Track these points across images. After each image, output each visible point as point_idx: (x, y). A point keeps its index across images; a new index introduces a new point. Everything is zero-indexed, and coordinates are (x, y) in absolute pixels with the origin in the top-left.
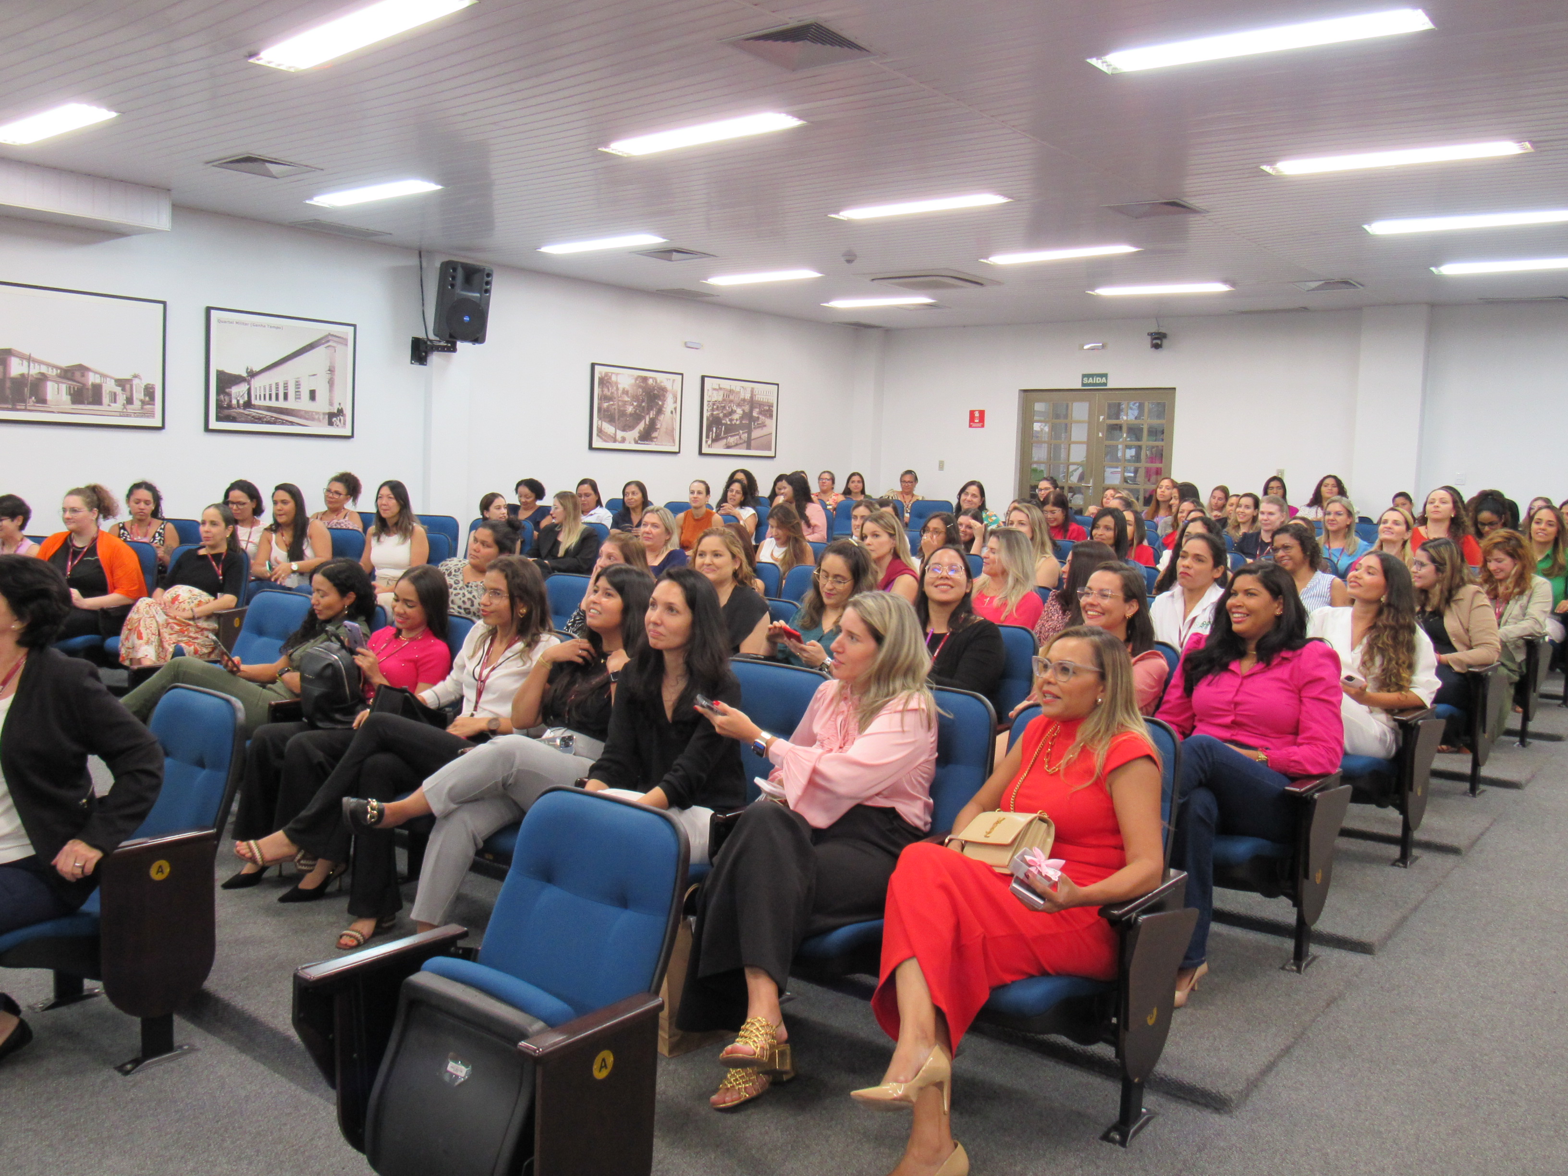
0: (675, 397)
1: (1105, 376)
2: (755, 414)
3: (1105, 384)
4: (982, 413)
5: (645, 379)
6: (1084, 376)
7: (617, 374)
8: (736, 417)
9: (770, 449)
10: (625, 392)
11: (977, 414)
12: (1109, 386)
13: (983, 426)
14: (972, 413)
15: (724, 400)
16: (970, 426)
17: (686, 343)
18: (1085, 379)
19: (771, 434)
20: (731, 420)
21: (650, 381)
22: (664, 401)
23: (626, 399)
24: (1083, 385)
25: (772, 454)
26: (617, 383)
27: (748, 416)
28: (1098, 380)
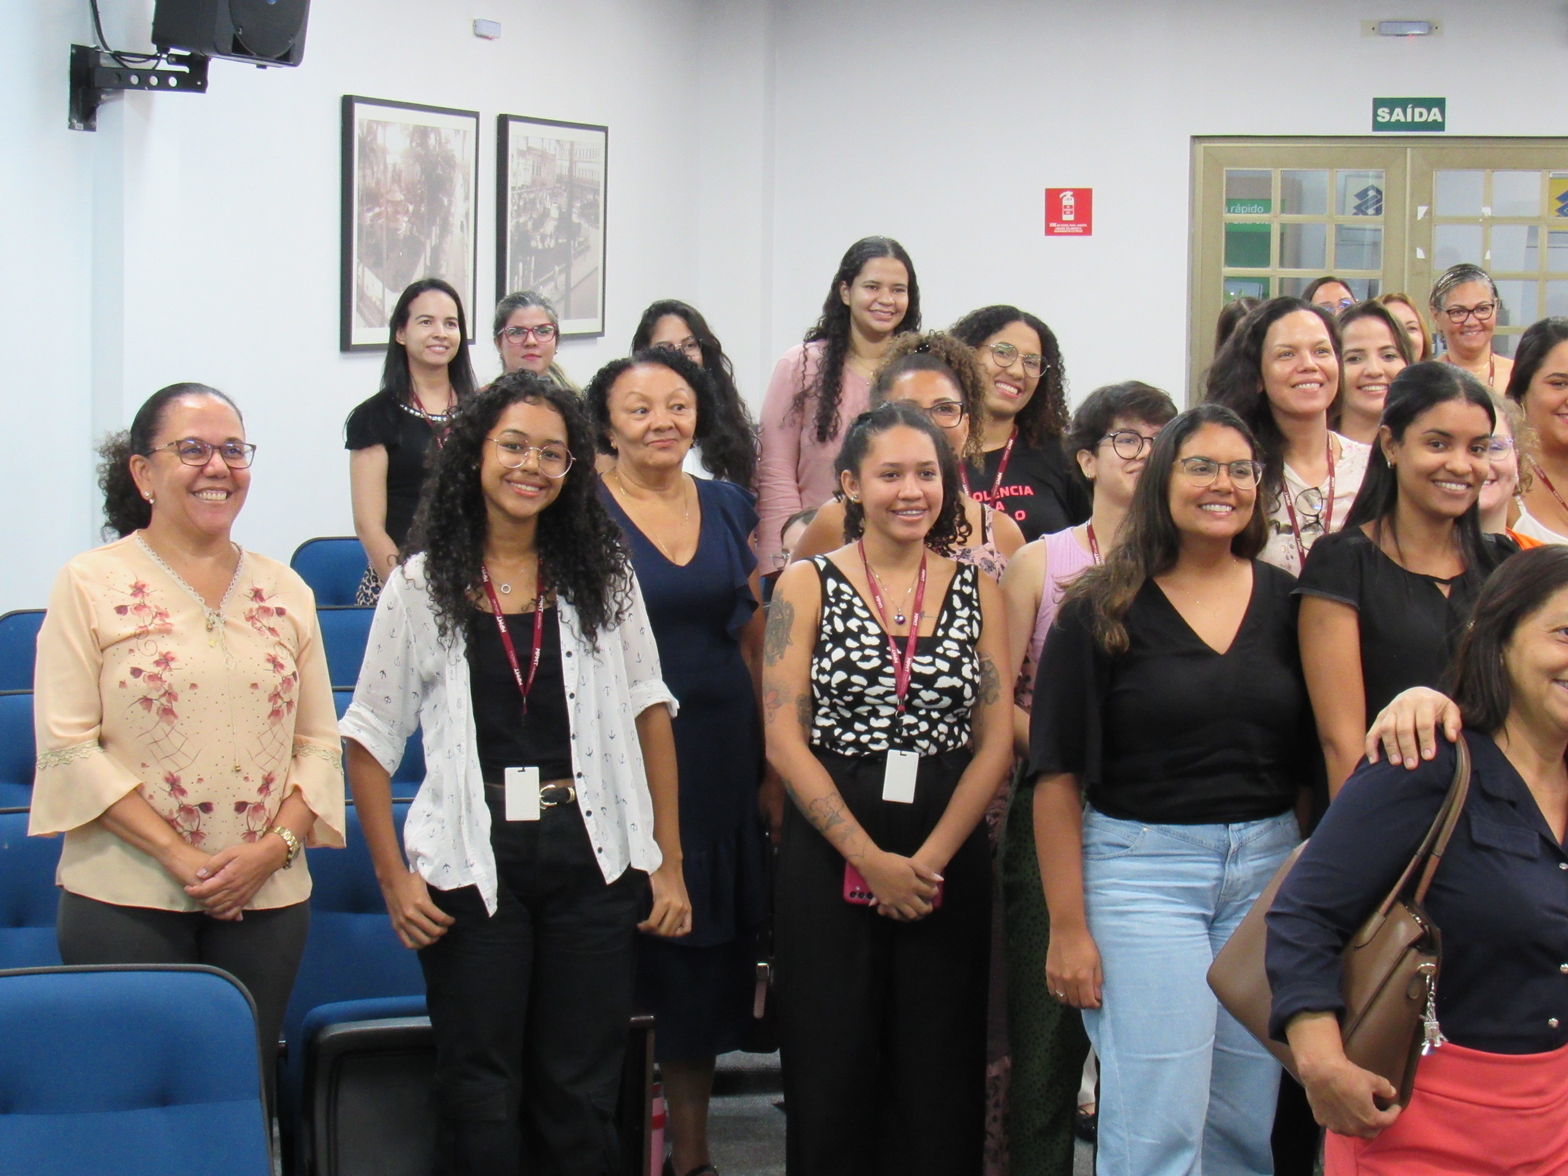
0: (466, 181)
1: (1440, 103)
2: (575, 218)
3: (1440, 126)
4: (1083, 197)
5: (423, 133)
6: (1378, 103)
7: (385, 124)
8: (550, 227)
9: (592, 315)
10: (397, 178)
11: (1068, 200)
12: (1448, 131)
13: (1087, 231)
14: (1053, 197)
15: (534, 182)
16: (1049, 231)
17: (475, 24)
18: (1384, 114)
19: (596, 269)
20: (543, 238)
21: (432, 140)
22: (450, 195)
23: (399, 197)
24: (1377, 126)
25: (592, 325)
26: (384, 151)
27: (566, 225)
28: (1419, 115)
